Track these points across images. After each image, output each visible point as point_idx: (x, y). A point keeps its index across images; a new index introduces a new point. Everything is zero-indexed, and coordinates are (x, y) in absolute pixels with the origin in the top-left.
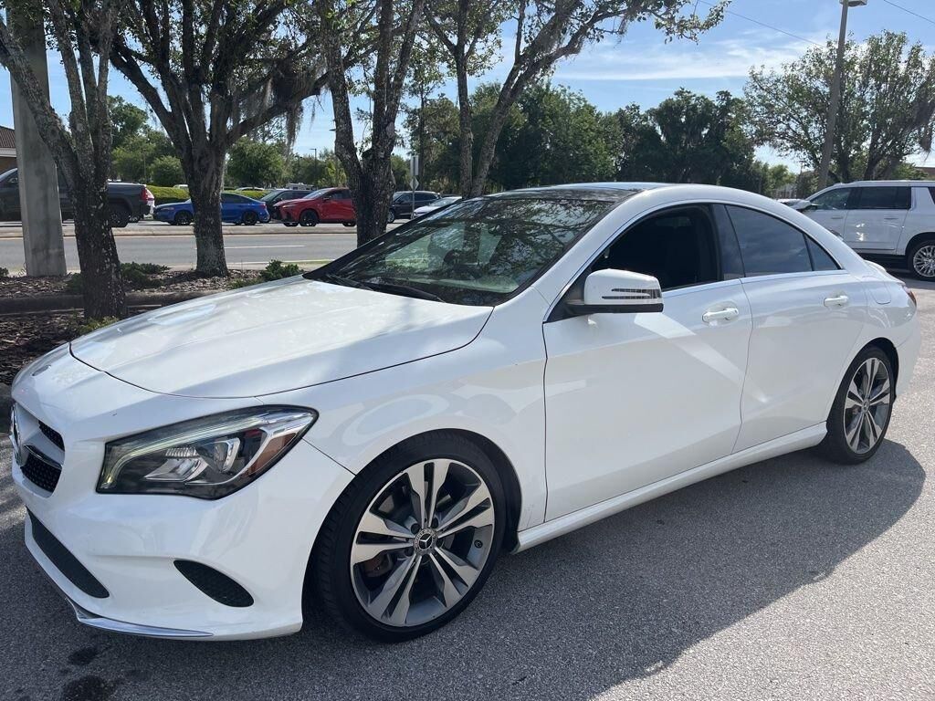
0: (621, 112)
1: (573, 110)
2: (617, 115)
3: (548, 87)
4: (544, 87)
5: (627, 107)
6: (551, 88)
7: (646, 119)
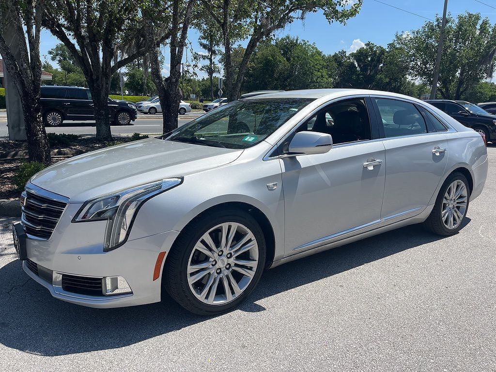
0: (336, 55)
1: (310, 54)
2: (334, 56)
3: (297, 41)
4: (295, 41)
5: (339, 52)
6: (298, 42)
7: (349, 59)
